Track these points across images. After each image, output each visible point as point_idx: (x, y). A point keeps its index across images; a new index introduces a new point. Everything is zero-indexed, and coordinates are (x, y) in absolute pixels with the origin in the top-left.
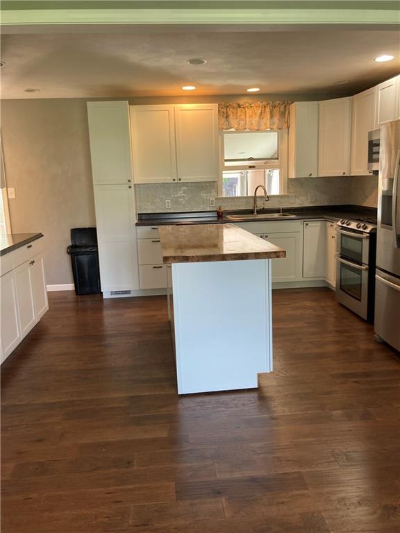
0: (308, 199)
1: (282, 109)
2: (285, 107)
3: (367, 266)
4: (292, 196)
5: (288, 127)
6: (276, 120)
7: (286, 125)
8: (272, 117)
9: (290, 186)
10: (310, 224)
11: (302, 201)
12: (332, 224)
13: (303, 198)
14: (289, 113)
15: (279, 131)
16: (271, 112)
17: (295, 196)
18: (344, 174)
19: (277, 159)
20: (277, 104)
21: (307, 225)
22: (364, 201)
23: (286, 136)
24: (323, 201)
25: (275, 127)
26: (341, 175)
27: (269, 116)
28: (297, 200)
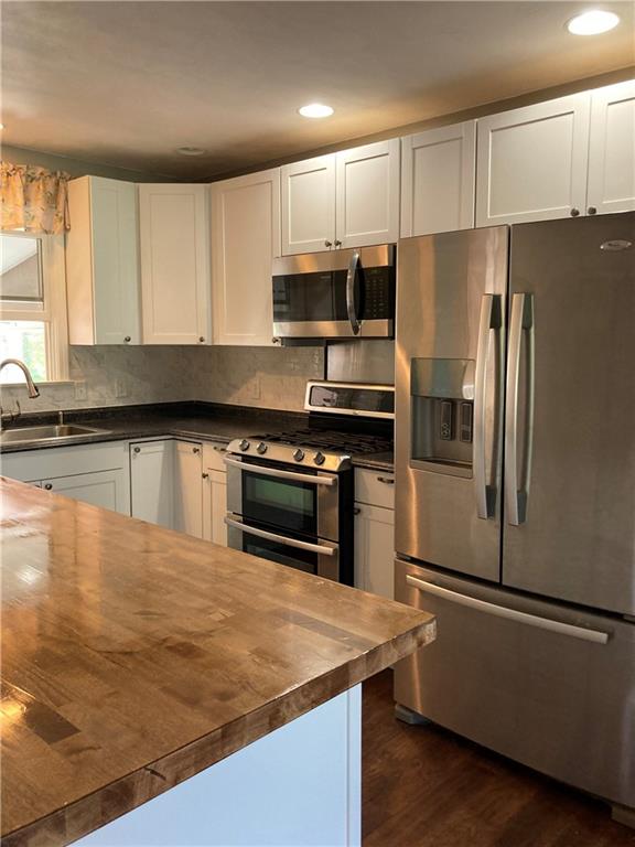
0: (113, 391)
1: (51, 188)
2: (57, 184)
3: (337, 545)
4: (80, 385)
5: (66, 230)
6: (38, 208)
7: (60, 226)
8: (27, 201)
9: (74, 362)
10: (144, 448)
11: (102, 396)
12: (197, 447)
13: (103, 389)
14: (67, 200)
15: (44, 236)
16: (25, 189)
17: (86, 384)
18: (202, 340)
19: (42, 300)
20: (37, 175)
21: (137, 450)
22: (229, 394)
23: (59, 248)
24: (144, 395)
25: (35, 225)
26: (195, 342)
27: (20, 200)
28: (90, 393)
